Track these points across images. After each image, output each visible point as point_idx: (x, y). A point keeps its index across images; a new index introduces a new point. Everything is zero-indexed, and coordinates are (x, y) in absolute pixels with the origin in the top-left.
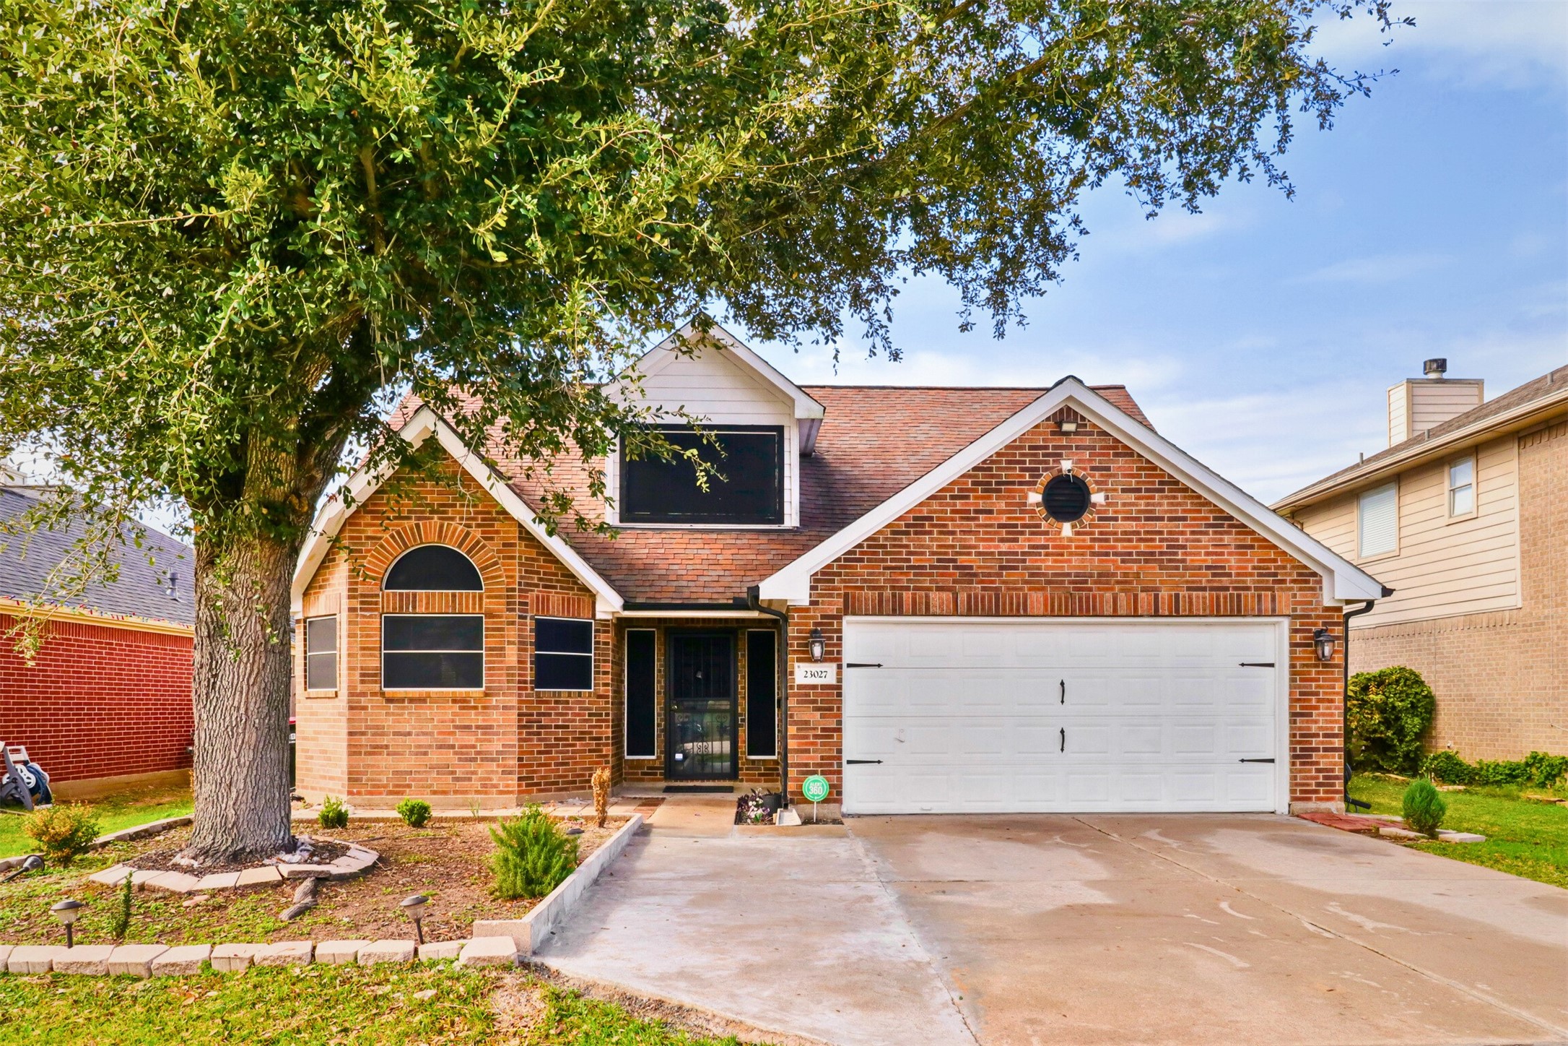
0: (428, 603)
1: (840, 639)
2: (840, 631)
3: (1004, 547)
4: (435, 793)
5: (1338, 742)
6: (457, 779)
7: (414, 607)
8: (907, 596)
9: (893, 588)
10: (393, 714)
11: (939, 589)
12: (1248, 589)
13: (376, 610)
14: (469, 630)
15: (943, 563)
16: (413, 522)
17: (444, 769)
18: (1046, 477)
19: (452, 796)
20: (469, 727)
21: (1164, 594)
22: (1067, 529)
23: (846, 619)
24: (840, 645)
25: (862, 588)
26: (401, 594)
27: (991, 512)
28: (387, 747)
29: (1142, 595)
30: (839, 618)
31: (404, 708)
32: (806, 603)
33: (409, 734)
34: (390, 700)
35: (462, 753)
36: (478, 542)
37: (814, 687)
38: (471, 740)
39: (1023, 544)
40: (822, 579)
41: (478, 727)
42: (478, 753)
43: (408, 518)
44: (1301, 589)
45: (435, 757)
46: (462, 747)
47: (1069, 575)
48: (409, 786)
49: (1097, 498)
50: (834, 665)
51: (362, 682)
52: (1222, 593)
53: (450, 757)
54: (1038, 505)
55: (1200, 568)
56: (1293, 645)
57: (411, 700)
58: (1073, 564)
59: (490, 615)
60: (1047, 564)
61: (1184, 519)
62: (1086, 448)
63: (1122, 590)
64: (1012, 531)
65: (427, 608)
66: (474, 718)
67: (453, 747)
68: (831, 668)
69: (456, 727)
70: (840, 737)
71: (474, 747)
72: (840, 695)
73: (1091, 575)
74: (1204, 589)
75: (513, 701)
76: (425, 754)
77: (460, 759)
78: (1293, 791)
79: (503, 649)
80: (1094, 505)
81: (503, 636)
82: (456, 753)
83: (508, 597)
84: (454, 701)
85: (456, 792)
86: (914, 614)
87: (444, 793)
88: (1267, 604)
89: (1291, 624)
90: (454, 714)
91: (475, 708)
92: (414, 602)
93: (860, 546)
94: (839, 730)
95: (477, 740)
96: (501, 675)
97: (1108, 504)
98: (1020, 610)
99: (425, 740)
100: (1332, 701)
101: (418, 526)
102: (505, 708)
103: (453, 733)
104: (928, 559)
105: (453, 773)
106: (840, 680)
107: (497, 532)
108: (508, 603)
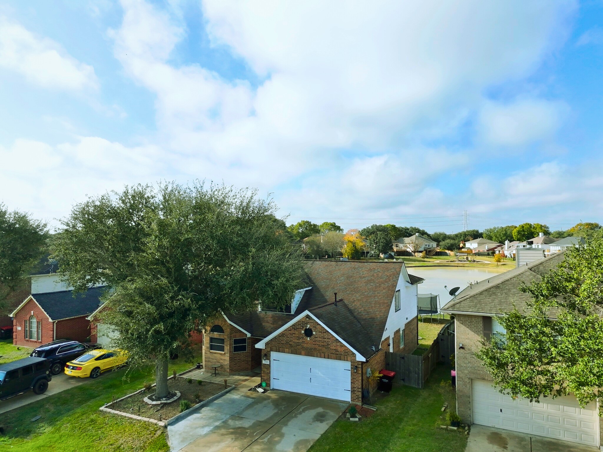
0: (217, 335)
1: (270, 356)
2: (270, 354)
3: (298, 341)
5: (360, 390)
6: (220, 369)
7: (214, 336)
8: (281, 349)
9: (279, 347)
10: (211, 355)
11: (286, 348)
12: (342, 355)
13: (209, 336)
14: (222, 341)
15: (287, 343)
18: (304, 328)
21: (326, 354)
22: (308, 339)
24: (270, 357)
25: (273, 346)
26: (213, 333)
27: (295, 334)
28: (211, 361)
29: (322, 354)
30: (270, 352)
32: (264, 348)
33: (214, 359)
34: (211, 353)
36: (223, 325)
37: (266, 364)
38: (222, 362)
39: (301, 341)
40: (267, 344)
41: (223, 359)
42: (224, 364)
44: (352, 356)
47: (309, 348)
49: (314, 333)
51: (207, 349)
52: (337, 355)
54: (303, 333)
55: (333, 349)
56: (351, 368)
57: (214, 353)
58: (309, 346)
59: (225, 339)
60: (305, 345)
61: (330, 339)
62: (312, 323)
63: (318, 352)
64: (299, 338)
66: (223, 357)
67: (220, 362)
68: (269, 361)
69: (220, 359)
70: (270, 375)
72: (270, 366)
73: (313, 349)
74: (334, 354)
75: (229, 354)
77: (221, 365)
78: (351, 397)
79: (227, 345)
80: (313, 334)
81: (227, 343)
84: (220, 354)
85: (220, 371)
86: (282, 352)
88: (346, 359)
89: (351, 363)
90: (220, 356)
91: (223, 355)
93: (273, 338)
94: (270, 373)
95: (224, 362)
96: (227, 350)
97: (316, 334)
98: (300, 354)
99: (216, 361)
100: (359, 381)
101: (215, 321)
102: (227, 356)
104: (284, 342)
106: (270, 364)
107: (226, 324)
108: (228, 336)
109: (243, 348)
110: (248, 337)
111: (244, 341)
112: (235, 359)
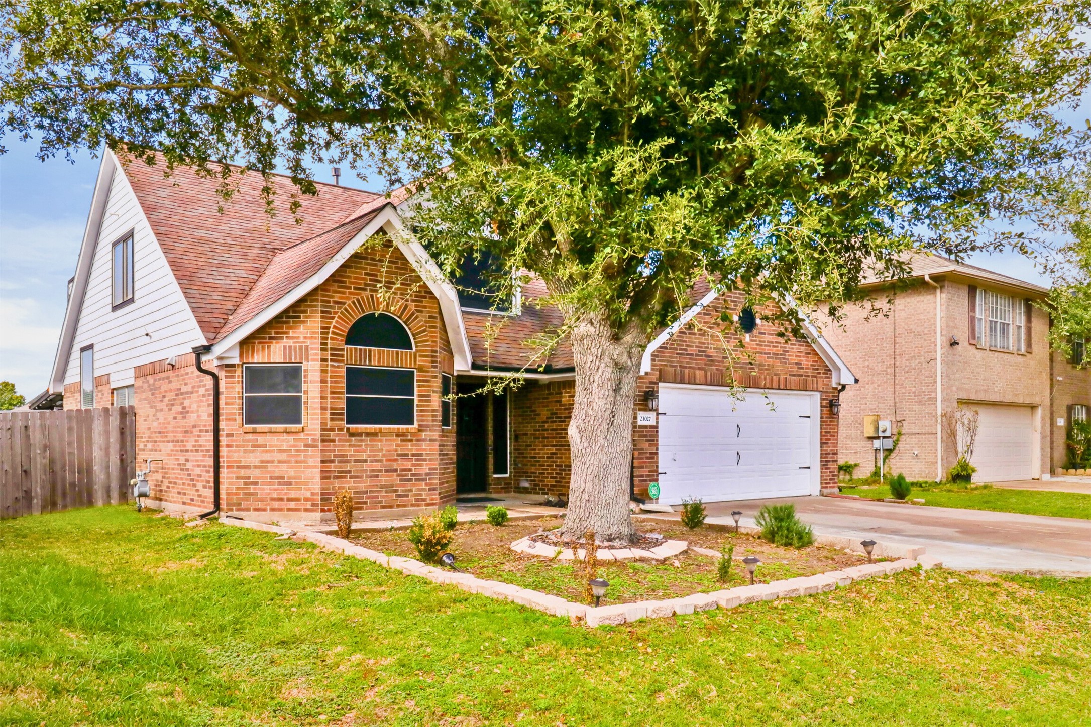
0: (379, 358)
1: (658, 397)
2: (658, 392)
3: (724, 346)
4: (383, 507)
6: (400, 496)
7: (370, 361)
8: (686, 372)
9: (681, 366)
10: (354, 446)
11: (699, 369)
12: (809, 376)
13: (342, 361)
15: (701, 353)
16: (368, 293)
17: (389, 488)
18: (740, 307)
19: (395, 509)
20: (407, 455)
22: (748, 338)
23: (660, 384)
24: (658, 401)
25: (666, 365)
26: (360, 350)
28: (349, 472)
29: (774, 377)
30: (657, 383)
31: (362, 441)
32: (644, 373)
33: (366, 461)
34: (352, 434)
35: (402, 476)
36: (413, 314)
37: (646, 427)
38: (408, 465)
39: (732, 344)
40: (654, 358)
41: (413, 455)
42: (413, 475)
43: (365, 290)
44: (825, 377)
45: (384, 479)
46: (402, 470)
47: (748, 364)
48: (365, 503)
49: (758, 321)
50: (655, 413)
51: (332, 419)
52: (801, 378)
53: (395, 479)
54: (737, 322)
55: (793, 363)
56: (822, 406)
57: (368, 434)
59: (420, 369)
60: (741, 357)
63: (767, 374)
64: (727, 337)
65: (379, 362)
66: (411, 448)
67: (396, 471)
68: (654, 415)
69: (398, 455)
70: (657, 459)
71: (410, 470)
72: (657, 432)
73: (756, 365)
74: (795, 375)
75: (436, 435)
76: (377, 477)
77: (401, 480)
78: (821, 483)
79: (429, 396)
80: (757, 325)
81: (429, 386)
82: (398, 476)
83: (433, 357)
84: (397, 435)
85: (398, 506)
87: (391, 507)
88: (814, 385)
89: (821, 396)
90: (397, 445)
91: (411, 441)
92: (370, 356)
94: (657, 454)
95: (413, 465)
96: (428, 416)
97: (762, 325)
99: (377, 466)
101: (372, 296)
102: (431, 440)
103: (396, 460)
104: (693, 350)
105: (396, 491)
106: (657, 422)
107: (425, 307)
108: (433, 362)
110: (454, 373)
112: (443, 450)
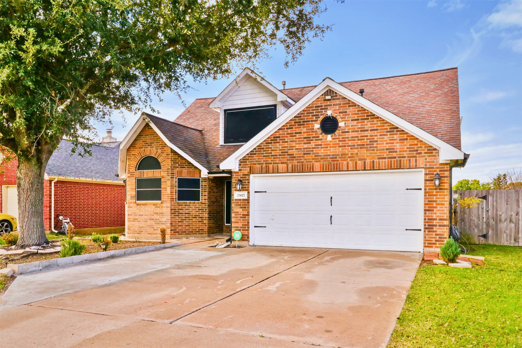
0: (147, 174)
1: (249, 182)
2: (248, 180)
3: (305, 146)
4: (149, 234)
5: (447, 223)
6: (154, 230)
7: (144, 176)
8: (271, 166)
9: (266, 163)
10: (139, 209)
11: (282, 163)
12: (404, 157)
13: (134, 177)
14: (157, 182)
15: (284, 153)
16: (143, 149)
17: (151, 226)
18: (321, 118)
19: (153, 235)
20: (157, 213)
21: (368, 161)
22: (329, 137)
23: (252, 176)
24: (249, 185)
25: (255, 164)
26: (140, 172)
27: (300, 133)
28: (137, 219)
29: (359, 162)
30: (248, 175)
31: (141, 207)
32: (237, 170)
33: (142, 215)
34: (138, 205)
35: (156, 222)
36: (160, 154)
37: (240, 200)
38: (158, 217)
39: (313, 144)
40: (243, 162)
41: (160, 213)
42: (160, 221)
43: (142, 148)
44: (429, 156)
45: (149, 223)
46: (156, 219)
47: (329, 155)
48: (142, 231)
49: (341, 124)
51: (131, 199)
52: (393, 160)
53: (152, 223)
54: (318, 129)
55: (383, 150)
56: (426, 180)
57: (143, 204)
58: (331, 151)
59: (163, 177)
60: (322, 152)
61: (377, 130)
62: (337, 105)
63: (351, 160)
64: (308, 140)
65: (147, 176)
66: (158, 210)
67: (153, 219)
68: (246, 193)
69: (154, 213)
70: (249, 218)
71: (159, 219)
72: (248, 202)
73: (338, 155)
74: (385, 158)
75: (169, 205)
76: (147, 221)
77: (155, 223)
78: (425, 243)
79: (166, 188)
80: (340, 127)
81: (166, 184)
82: (154, 222)
83: (168, 171)
84: (154, 205)
85: (154, 234)
86: (273, 173)
87: (151, 234)
88: (413, 163)
89: (425, 171)
90: (154, 209)
91: (159, 207)
92: (144, 174)
93: (255, 149)
94: (248, 215)
95: (160, 217)
96: (166, 197)
97: (346, 126)
98: (311, 170)
99: (146, 217)
100: (443, 204)
101: (144, 150)
102: (167, 207)
103: (153, 215)
104: (278, 152)
105: (153, 228)
106: (249, 197)
107: (165, 151)
108: (168, 173)
109: (195, 196)
110: (202, 176)
111: (195, 183)
112: (181, 211)
